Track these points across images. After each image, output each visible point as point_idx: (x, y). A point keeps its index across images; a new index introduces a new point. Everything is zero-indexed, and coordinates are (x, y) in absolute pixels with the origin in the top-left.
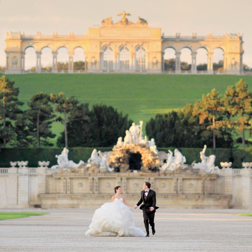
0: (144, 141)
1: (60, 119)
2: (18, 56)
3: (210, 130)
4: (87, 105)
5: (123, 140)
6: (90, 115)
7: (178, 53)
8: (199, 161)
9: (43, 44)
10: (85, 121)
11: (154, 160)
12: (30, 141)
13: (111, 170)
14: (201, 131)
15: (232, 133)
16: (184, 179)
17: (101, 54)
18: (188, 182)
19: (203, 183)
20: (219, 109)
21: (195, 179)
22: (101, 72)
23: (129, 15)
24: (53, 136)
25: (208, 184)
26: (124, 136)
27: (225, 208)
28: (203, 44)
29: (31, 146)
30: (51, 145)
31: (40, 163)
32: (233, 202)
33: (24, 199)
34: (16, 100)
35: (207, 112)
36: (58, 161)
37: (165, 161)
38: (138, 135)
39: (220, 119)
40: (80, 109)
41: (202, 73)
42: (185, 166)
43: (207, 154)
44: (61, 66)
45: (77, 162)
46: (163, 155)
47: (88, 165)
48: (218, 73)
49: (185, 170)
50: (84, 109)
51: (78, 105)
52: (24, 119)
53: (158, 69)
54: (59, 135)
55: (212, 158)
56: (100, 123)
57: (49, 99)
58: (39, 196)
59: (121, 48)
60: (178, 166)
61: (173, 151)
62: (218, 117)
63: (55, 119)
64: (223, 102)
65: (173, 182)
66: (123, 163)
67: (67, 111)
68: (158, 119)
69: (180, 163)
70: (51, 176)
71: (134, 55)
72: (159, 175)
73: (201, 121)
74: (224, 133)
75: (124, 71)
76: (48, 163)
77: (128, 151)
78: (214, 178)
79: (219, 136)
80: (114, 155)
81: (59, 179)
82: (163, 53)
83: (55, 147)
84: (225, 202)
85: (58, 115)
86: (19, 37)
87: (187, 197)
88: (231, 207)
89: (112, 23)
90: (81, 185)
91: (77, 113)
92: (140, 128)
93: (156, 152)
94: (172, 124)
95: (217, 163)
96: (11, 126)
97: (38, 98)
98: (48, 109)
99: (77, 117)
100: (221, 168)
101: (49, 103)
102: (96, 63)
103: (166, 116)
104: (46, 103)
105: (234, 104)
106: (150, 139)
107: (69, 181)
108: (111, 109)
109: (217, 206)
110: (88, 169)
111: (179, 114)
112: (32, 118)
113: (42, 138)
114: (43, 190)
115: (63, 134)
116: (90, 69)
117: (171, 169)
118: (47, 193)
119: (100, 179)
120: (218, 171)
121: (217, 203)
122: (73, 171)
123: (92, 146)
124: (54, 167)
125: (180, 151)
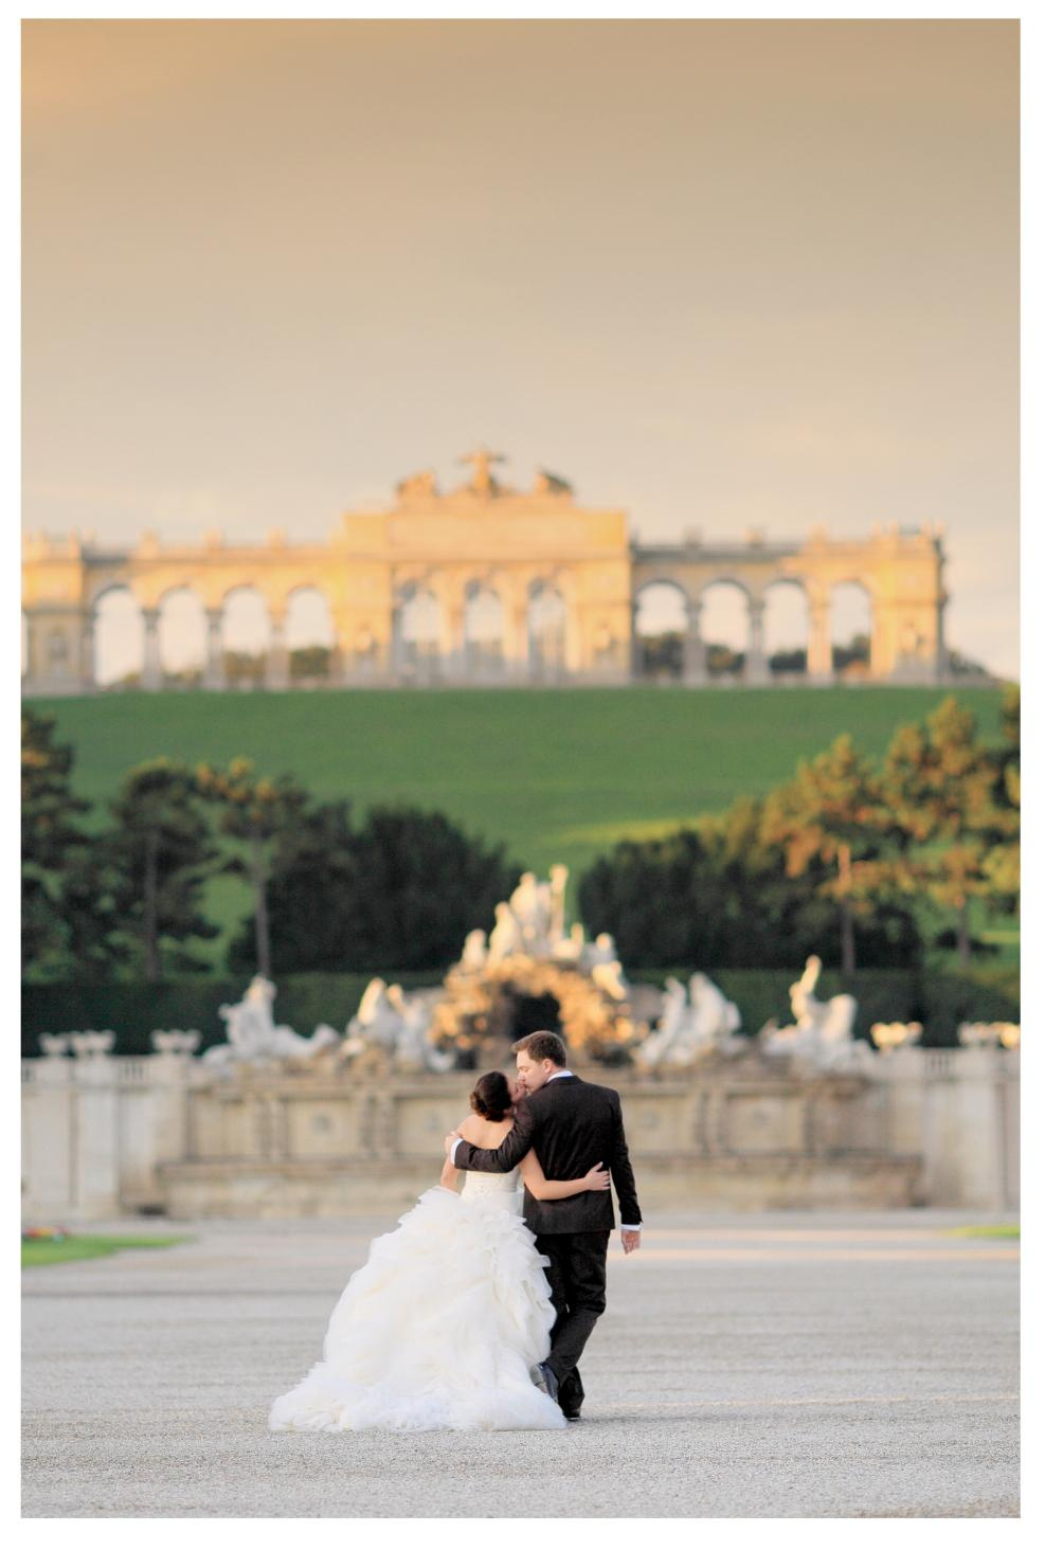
0: (568, 946)
1: (236, 867)
2: (72, 626)
3: (829, 900)
4: (342, 809)
5: (487, 945)
6: (356, 845)
7: (693, 608)
8: (788, 1019)
9: (168, 577)
10: (338, 874)
11: (612, 1022)
12: (121, 954)
13: (443, 1062)
14: (793, 906)
15: (918, 911)
16: (731, 1097)
17: (396, 616)
18: (746, 1109)
19: (809, 1112)
20: (866, 816)
21: (772, 1094)
22: (395, 683)
23: (500, 459)
24: (209, 932)
25: (829, 1115)
26: (489, 925)
27: (894, 1204)
28: (791, 566)
29: (125, 974)
30: (204, 968)
31: (163, 1040)
32: (927, 1182)
33: (100, 1183)
34: (61, 792)
35: (818, 830)
36: (234, 1032)
37: (654, 1025)
38: (547, 924)
39: (870, 855)
40: (316, 823)
41: (789, 680)
42: (734, 1045)
43: (822, 994)
44: (238, 665)
45: (305, 1031)
46: (648, 1000)
47: (353, 1046)
48: (853, 677)
49: (737, 1058)
50: (332, 824)
51: (310, 808)
52: (97, 865)
53: (617, 670)
54: (232, 929)
55: (842, 1008)
56: (396, 879)
57: (192, 786)
58: (160, 1170)
59: (473, 590)
60: (709, 1045)
61: (685, 982)
62: (861, 847)
63: (217, 864)
64: (881, 788)
65: (689, 1109)
66: (489, 1032)
67: (266, 833)
68: (626, 859)
69: (717, 1034)
70: (205, 1092)
71: (521, 615)
72: (634, 1079)
73: (796, 864)
74: (885, 911)
75: (485, 678)
76: (190, 1040)
77: (507, 988)
78: (850, 1089)
79: (869, 924)
80: (452, 1001)
81: (238, 1102)
82: (634, 608)
83: (220, 975)
84: (897, 1184)
85: (230, 847)
86: (72, 552)
87: (746, 1166)
88: (918, 1202)
89: (435, 492)
90: (324, 1124)
91: (306, 841)
92: (552, 895)
93: (618, 990)
94: (681, 876)
95: (861, 1030)
96: (46, 896)
97: (152, 784)
98: (188, 828)
99: (305, 856)
100: (874, 1047)
101: (196, 803)
102: (374, 648)
103: (656, 847)
104: (180, 804)
105: (923, 797)
106: (592, 936)
107: (275, 1108)
108: (439, 822)
109: (864, 1202)
110: (349, 1061)
111: (706, 840)
112: (124, 862)
113: (167, 943)
114: (173, 1146)
115: (250, 924)
116: (354, 675)
117: (682, 1056)
118: (191, 1157)
119: (399, 1100)
120: (868, 1063)
121: (863, 1187)
122: (293, 1069)
123: (366, 969)
124: (216, 1055)
125: (717, 983)
